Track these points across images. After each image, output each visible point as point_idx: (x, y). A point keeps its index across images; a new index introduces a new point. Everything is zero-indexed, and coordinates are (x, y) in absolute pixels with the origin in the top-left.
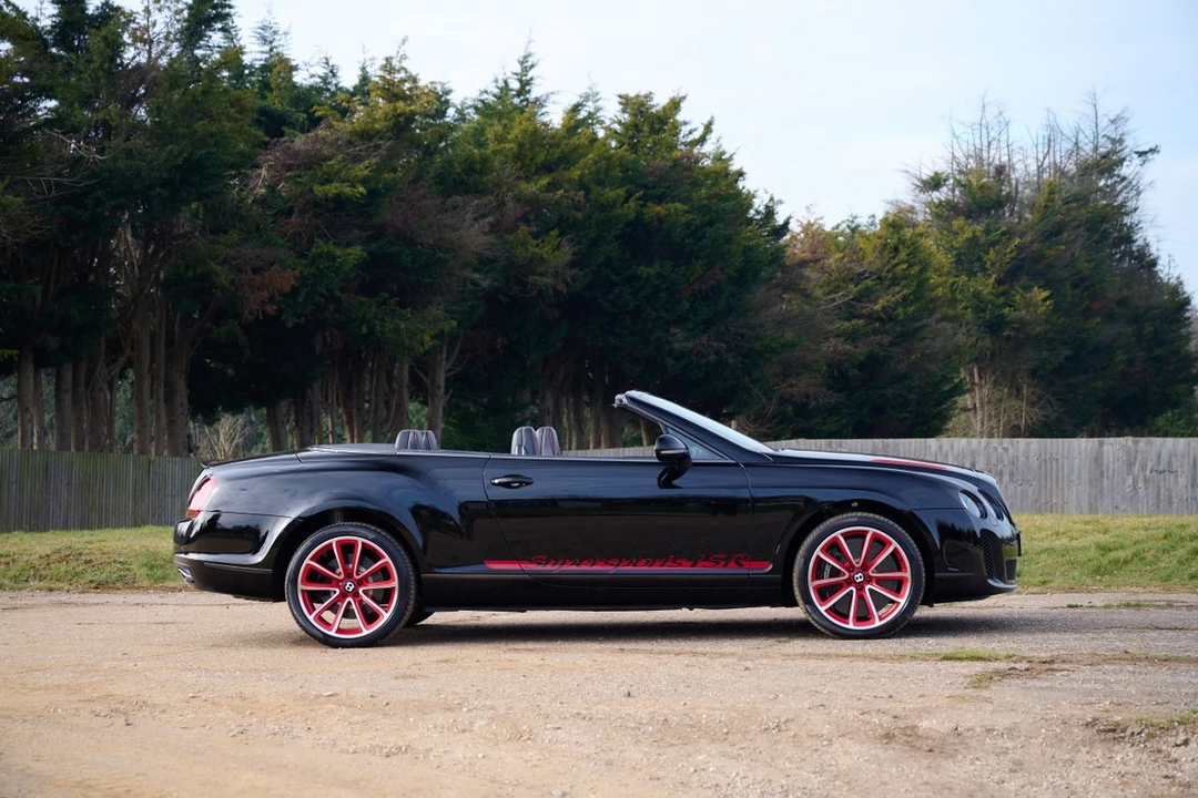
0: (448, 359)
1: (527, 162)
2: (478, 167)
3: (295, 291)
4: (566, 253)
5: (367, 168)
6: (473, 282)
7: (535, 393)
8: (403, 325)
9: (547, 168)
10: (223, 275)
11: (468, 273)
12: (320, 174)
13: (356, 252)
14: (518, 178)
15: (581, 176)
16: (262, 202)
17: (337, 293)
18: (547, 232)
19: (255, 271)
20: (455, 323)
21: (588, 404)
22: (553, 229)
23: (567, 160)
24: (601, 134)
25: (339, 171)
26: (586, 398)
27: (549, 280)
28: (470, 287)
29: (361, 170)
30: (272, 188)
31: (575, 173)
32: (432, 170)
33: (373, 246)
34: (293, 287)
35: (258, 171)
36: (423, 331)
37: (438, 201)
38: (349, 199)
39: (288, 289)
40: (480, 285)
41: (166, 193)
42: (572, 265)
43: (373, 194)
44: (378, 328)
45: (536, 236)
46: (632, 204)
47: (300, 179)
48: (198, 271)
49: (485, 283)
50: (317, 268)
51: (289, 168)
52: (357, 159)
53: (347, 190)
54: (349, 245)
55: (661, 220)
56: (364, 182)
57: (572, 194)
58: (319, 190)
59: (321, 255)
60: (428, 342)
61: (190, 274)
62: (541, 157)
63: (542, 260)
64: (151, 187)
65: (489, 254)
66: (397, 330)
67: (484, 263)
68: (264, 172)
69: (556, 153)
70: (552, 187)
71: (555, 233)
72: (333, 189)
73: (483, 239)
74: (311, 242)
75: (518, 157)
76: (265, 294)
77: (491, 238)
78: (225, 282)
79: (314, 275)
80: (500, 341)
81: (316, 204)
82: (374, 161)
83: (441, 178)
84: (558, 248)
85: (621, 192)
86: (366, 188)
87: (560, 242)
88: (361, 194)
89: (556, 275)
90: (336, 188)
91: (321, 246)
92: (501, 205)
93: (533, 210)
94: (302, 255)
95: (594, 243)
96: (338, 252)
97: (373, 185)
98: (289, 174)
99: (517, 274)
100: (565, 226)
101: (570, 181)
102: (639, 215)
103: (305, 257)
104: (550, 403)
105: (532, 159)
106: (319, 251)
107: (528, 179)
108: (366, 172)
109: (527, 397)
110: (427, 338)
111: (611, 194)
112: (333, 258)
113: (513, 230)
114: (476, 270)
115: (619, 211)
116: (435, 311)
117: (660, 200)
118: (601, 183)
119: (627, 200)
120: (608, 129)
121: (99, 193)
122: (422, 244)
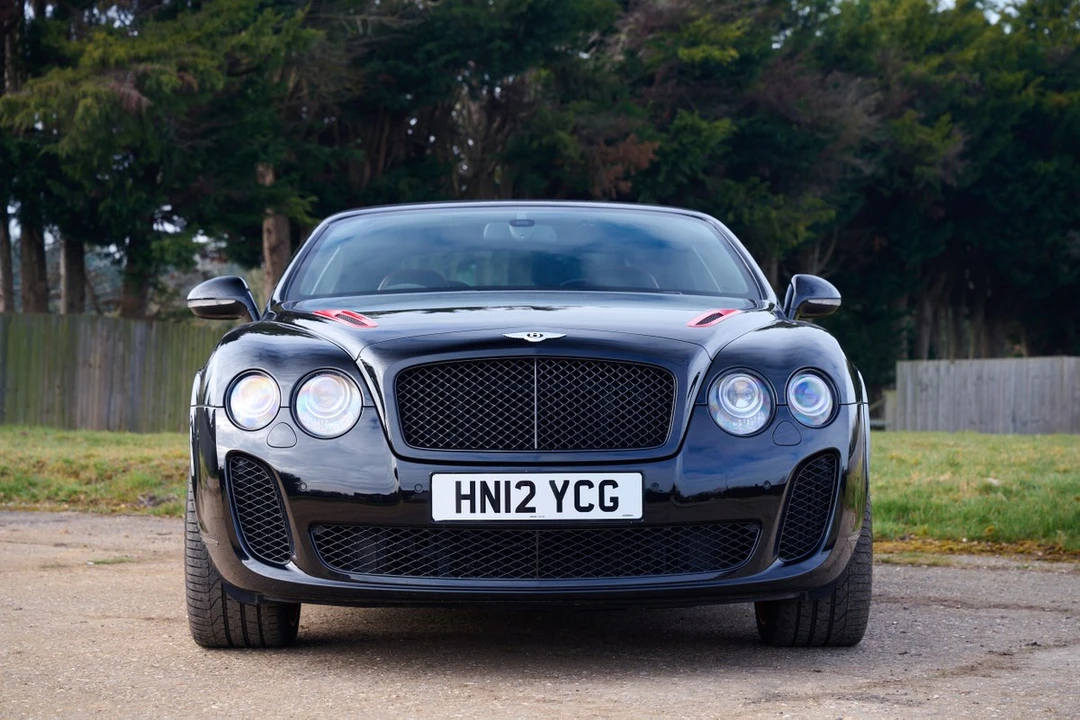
0: (820, 260)
1: (916, 40)
2: (863, 40)
3: (654, 168)
4: (957, 143)
5: (739, 28)
6: (854, 169)
7: (912, 303)
8: (774, 214)
9: (938, 48)
10: (572, 146)
11: (849, 158)
12: (686, 35)
13: (725, 126)
14: (906, 59)
15: (976, 58)
16: (621, 69)
17: (701, 176)
18: (937, 118)
19: (609, 142)
20: (833, 213)
21: (967, 317)
22: (944, 113)
23: (959, 40)
24: (994, 18)
25: (708, 32)
26: (966, 311)
27: (938, 171)
28: (850, 176)
29: (733, 31)
30: (631, 53)
31: (970, 54)
32: (811, 44)
33: (744, 122)
34: (651, 161)
35: (616, 37)
36: (797, 221)
37: (819, 76)
38: (719, 64)
39: (646, 165)
40: (860, 171)
41: (507, 46)
42: (962, 156)
43: (745, 61)
44: (746, 216)
45: (925, 122)
46: (1031, 91)
47: (662, 42)
48: (544, 141)
49: (868, 170)
50: (680, 143)
51: (651, 30)
52: (726, 19)
53: (716, 53)
54: (717, 118)
55: (1061, 110)
56: (736, 45)
57: (965, 75)
58: (683, 53)
59: (684, 128)
60: (804, 234)
61: (535, 144)
62: (931, 36)
63: (930, 149)
64: (490, 40)
65: (874, 139)
66: (767, 219)
67: (869, 149)
68: (623, 37)
69: (949, 33)
70: (944, 68)
71: (946, 118)
72: (698, 53)
73: (865, 120)
74: (673, 115)
75: (906, 35)
76: (619, 168)
77: (873, 121)
78: (573, 154)
79: (676, 151)
80: (878, 243)
81: (683, 70)
82: (748, 21)
83: (821, 50)
84: (948, 136)
85: (1020, 76)
86: (739, 52)
87: (952, 129)
88: (732, 57)
89: (945, 166)
90: (704, 51)
91: (685, 118)
92: (886, 88)
93: (923, 94)
94: (662, 129)
95: (988, 134)
96: (704, 125)
97: (746, 50)
98: (650, 37)
99: (903, 162)
100: (958, 112)
101: (964, 63)
102: (1038, 104)
103: (666, 130)
104: (928, 313)
105: (921, 38)
106: (683, 123)
107: (916, 60)
108: (738, 33)
109: (903, 305)
110: (801, 228)
111: (1009, 78)
112: (696, 131)
113: (898, 115)
114: (856, 156)
115: (1015, 98)
116: (811, 198)
117: (1060, 88)
118: (996, 68)
119: (1025, 86)
120: (1002, 13)
121: (431, 46)
122: (799, 124)
